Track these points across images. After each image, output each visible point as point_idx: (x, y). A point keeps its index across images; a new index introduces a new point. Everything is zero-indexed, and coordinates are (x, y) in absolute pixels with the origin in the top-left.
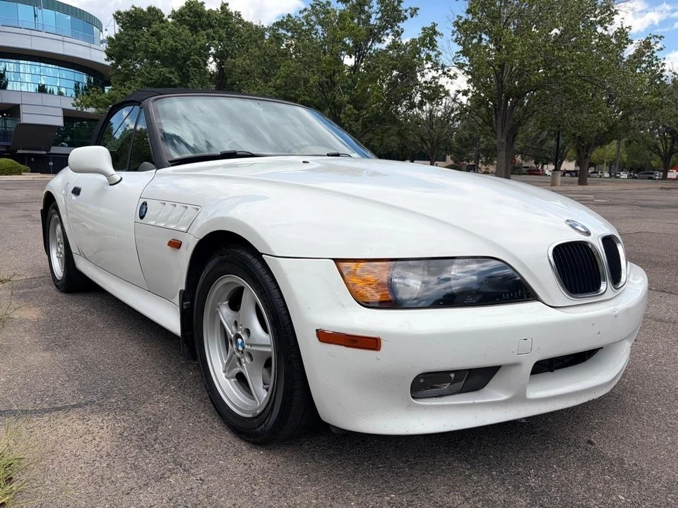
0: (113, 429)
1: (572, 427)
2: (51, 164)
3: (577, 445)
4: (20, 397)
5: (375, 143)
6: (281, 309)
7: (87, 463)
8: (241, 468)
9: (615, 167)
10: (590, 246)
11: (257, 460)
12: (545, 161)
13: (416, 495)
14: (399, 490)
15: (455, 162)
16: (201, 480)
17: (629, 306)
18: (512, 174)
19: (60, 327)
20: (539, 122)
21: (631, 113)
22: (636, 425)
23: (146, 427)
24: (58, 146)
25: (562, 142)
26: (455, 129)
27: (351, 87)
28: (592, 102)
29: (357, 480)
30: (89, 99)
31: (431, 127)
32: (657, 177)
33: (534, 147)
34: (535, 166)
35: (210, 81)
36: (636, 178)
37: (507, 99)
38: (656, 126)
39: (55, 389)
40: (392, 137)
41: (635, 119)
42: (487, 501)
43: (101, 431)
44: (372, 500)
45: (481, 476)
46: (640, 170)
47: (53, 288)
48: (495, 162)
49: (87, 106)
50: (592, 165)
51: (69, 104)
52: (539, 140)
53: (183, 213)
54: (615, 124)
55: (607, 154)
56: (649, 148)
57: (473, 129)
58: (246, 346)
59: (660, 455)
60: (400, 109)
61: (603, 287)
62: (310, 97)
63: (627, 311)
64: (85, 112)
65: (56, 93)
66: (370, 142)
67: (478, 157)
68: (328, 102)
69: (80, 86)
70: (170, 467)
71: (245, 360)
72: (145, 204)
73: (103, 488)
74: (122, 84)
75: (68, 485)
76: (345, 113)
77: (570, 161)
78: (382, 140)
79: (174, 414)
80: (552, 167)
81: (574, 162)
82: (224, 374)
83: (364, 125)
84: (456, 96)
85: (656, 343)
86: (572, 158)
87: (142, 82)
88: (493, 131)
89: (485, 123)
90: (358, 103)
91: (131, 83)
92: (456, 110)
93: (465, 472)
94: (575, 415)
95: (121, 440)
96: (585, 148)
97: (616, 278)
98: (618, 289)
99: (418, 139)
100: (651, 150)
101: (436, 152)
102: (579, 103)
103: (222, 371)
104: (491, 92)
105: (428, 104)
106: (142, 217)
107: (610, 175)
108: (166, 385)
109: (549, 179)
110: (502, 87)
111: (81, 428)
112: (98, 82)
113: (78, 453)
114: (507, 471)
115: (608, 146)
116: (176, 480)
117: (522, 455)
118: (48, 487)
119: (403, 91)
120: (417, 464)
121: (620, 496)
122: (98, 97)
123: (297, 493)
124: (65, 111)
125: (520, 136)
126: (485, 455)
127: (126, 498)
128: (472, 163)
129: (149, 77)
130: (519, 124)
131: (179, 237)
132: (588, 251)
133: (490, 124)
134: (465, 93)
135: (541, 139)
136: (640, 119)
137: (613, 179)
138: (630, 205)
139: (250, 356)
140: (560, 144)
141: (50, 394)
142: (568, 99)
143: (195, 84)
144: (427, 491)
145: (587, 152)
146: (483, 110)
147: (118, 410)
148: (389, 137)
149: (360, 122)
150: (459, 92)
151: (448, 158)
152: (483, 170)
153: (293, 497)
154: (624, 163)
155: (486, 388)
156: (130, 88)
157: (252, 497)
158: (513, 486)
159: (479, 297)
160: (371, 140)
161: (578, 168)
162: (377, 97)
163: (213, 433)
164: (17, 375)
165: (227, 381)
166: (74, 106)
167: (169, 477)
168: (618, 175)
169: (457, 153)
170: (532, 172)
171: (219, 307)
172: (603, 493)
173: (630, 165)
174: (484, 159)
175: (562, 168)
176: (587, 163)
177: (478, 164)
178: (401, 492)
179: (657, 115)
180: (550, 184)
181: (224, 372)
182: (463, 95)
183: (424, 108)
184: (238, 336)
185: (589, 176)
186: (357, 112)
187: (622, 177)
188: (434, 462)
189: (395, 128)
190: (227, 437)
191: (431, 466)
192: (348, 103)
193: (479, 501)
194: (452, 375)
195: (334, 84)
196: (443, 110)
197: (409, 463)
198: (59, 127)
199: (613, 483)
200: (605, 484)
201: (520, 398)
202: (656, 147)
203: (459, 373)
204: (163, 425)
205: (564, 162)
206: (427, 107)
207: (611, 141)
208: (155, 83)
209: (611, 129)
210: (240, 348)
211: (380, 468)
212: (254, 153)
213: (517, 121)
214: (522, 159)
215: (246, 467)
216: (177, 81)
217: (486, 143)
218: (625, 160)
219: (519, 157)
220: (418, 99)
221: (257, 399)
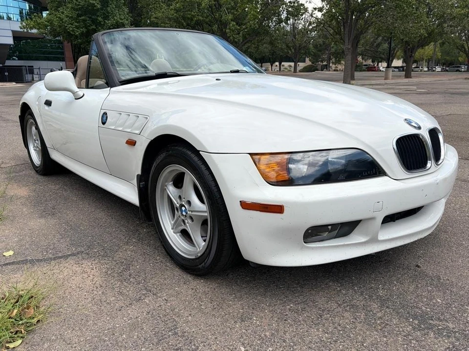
0: (100, 269)
1: (405, 257)
2: (7, 74)
3: (408, 268)
4: (31, 251)
5: (252, 50)
6: (214, 188)
7: (88, 292)
8: (190, 292)
9: (432, 62)
10: (421, 137)
11: (200, 286)
12: (380, 60)
13: (307, 304)
14: (295, 301)
15: (313, 63)
16: (165, 300)
17: (447, 176)
18: (355, 71)
19: (46, 201)
20: (376, 30)
21: (445, 22)
22: (448, 254)
23: (122, 268)
24: (10, 60)
25: (393, 45)
26: (313, 38)
27: (233, 8)
28: (416, 15)
29: (267, 296)
30: (32, 23)
31: (294, 36)
32: (463, 70)
33: (372, 49)
34: (372, 64)
35: (124, 6)
36: (447, 71)
37: (352, 14)
38: (462, 31)
39: (54, 244)
40: (265, 45)
41: (448, 26)
42: (353, 306)
43: (92, 271)
44: (279, 308)
45: (348, 290)
46: (450, 65)
47: (33, 172)
48: (343, 62)
49: (31, 28)
50: (415, 61)
51: (17, 27)
52: (375, 44)
53: (127, 120)
54: (433, 31)
55: (426, 53)
56: (457, 48)
57: (326, 37)
58: (189, 212)
59: (464, 273)
60: (271, 24)
61: (429, 165)
62: (203, 17)
63: (445, 180)
64: (30, 33)
65: (5, 18)
66: (248, 49)
67: (330, 59)
68: (217, 21)
69: (24, 12)
70: (143, 293)
71: (188, 221)
72: (105, 114)
73: (103, 307)
74: (56, 10)
75: (79, 307)
76: (229, 29)
77: (399, 59)
78: (257, 48)
79: (139, 258)
80: (385, 64)
81: (402, 60)
82: (172, 231)
83: (244, 37)
84: (313, 11)
85: (462, 197)
86: (400, 57)
87: (72, 8)
88: (341, 39)
89: (335, 33)
90: (239, 20)
91: (63, 8)
92: (313, 24)
93: (337, 289)
94: (407, 248)
95: (107, 276)
96: (410, 49)
97: (437, 157)
98: (439, 165)
99: (284, 46)
100: (459, 49)
101: (298, 56)
102: (406, 16)
103: (170, 228)
104: (340, 9)
105: (291, 20)
106: (104, 123)
107: (428, 69)
108: (129, 239)
109: (383, 74)
110: (348, 5)
111: (79, 269)
112: (37, 8)
113: (80, 286)
114: (364, 286)
115: (427, 47)
116: (150, 301)
117: (373, 276)
118: (66, 309)
119: (273, 10)
120: (305, 284)
121: (438, 300)
122: (39, 21)
123: (229, 306)
124: (13, 32)
125: (362, 41)
126: (349, 277)
127: (119, 313)
128: (325, 63)
129: (78, 3)
130: (361, 33)
131: (134, 138)
132: (419, 141)
133: (339, 33)
134: (320, 10)
135: (377, 42)
136: (451, 26)
137: (430, 72)
138: (442, 93)
139: (191, 218)
140: (392, 47)
141: (52, 247)
142: (398, 13)
143: (113, 8)
144: (314, 302)
145: (411, 52)
146: (334, 23)
147: (100, 257)
148: (262, 45)
149: (241, 34)
150: (315, 9)
151: (307, 59)
152: (333, 69)
153: (227, 309)
154: (439, 60)
155: (352, 234)
156: (63, 13)
157: (200, 310)
158: (369, 296)
159: (346, 175)
160: (248, 48)
161: (405, 65)
162: (253, 15)
163: (167, 270)
164: (25, 235)
165: (175, 235)
166: (21, 28)
167: (144, 299)
168: (434, 69)
169: (314, 56)
170: (371, 69)
171: (166, 186)
172: (427, 298)
173: (443, 61)
174: (334, 60)
175: (393, 65)
176: (412, 61)
177: (330, 64)
178: (297, 303)
179: (464, 22)
180: (383, 78)
181: (172, 229)
182: (318, 11)
183: (289, 22)
184: (182, 206)
185: (413, 71)
186: (239, 28)
187: (437, 70)
188: (316, 283)
189: (268, 39)
190: (177, 272)
191: (315, 285)
192: (232, 20)
193: (347, 306)
194: (330, 227)
195: (220, 6)
196: (303, 23)
197: (300, 284)
198: (10, 45)
199: (433, 292)
200: (428, 292)
201: (374, 240)
202: (463, 46)
203: (334, 226)
204: (133, 266)
205: (394, 60)
206: (291, 21)
207: (430, 43)
208: (82, 8)
209: (430, 34)
210: (184, 213)
211: (281, 288)
212: (179, 73)
213: (360, 30)
214: (363, 59)
215: (194, 291)
216: (99, 6)
217: (335, 47)
218: (440, 57)
219: (360, 57)
220: (284, 16)
221: (197, 246)
